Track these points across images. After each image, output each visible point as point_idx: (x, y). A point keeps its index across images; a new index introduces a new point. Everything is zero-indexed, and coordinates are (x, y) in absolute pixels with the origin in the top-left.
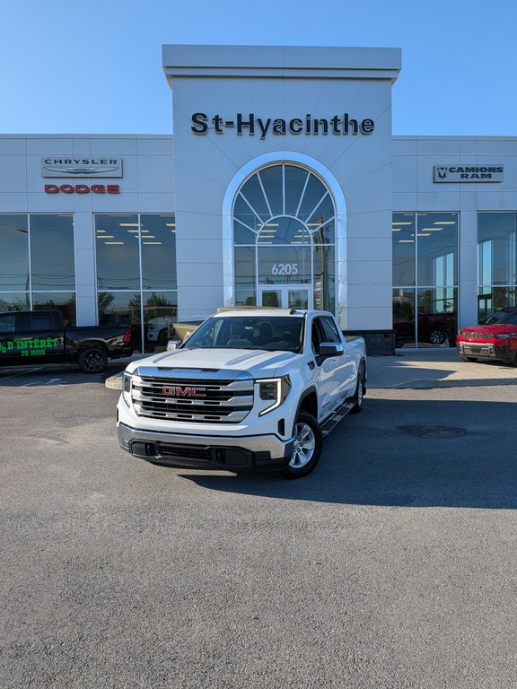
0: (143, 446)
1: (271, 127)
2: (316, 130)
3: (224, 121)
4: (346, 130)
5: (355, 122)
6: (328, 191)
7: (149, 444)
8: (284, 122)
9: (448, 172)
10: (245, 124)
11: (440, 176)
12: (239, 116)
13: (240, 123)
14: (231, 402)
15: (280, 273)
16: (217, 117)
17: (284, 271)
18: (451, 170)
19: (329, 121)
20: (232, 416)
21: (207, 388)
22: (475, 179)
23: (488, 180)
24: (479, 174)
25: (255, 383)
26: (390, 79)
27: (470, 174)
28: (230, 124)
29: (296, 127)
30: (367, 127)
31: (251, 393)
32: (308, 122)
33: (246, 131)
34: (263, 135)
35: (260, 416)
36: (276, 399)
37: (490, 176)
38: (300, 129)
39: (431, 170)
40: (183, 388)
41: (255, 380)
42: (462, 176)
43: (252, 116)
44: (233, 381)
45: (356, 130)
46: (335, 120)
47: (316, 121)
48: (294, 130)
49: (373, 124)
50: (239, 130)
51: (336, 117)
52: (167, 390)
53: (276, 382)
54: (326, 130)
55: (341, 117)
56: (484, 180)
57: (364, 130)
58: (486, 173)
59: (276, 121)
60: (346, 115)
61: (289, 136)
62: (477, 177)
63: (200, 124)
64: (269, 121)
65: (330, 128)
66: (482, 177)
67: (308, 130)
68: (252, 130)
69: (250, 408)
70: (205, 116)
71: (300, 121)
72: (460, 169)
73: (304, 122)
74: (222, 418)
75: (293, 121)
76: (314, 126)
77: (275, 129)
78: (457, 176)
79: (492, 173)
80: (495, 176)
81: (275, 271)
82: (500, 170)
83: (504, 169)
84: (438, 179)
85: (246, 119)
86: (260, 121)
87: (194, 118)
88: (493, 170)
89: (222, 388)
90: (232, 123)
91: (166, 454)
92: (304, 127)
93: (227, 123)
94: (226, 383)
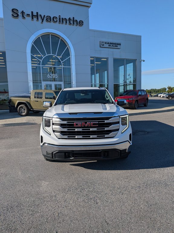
0: (64, 154)
1: (45, 19)
2: (63, 22)
3: (26, 13)
4: (74, 24)
5: (77, 21)
6: (68, 46)
7: (67, 153)
8: (50, 17)
9: (104, 44)
10: (35, 16)
11: (102, 45)
12: (32, 12)
13: (33, 15)
14: (111, 127)
15: (51, 77)
16: (23, 11)
17: (52, 77)
18: (106, 43)
19: (67, 19)
20: (111, 134)
21: (99, 122)
22: (113, 47)
23: (116, 47)
24: (114, 45)
25: (120, 118)
26: (88, 6)
27: (111, 45)
28: (28, 15)
29: (55, 20)
30: (81, 23)
31: (118, 123)
32: (60, 18)
33: (35, 19)
34: (42, 21)
35: (122, 133)
36: (127, 125)
37: (117, 46)
38: (57, 21)
39: (99, 43)
40: (86, 123)
41: (120, 116)
42: (109, 46)
43: (37, 13)
44: (111, 117)
45: (77, 24)
46: (70, 19)
47: (63, 18)
48: (54, 21)
49: (83, 23)
50: (33, 18)
51: (70, 18)
52: (77, 124)
53: (127, 117)
54: (66, 23)
55: (72, 18)
56: (115, 47)
57: (80, 24)
58: (116, 45)
59: (47, 16)
60: (74, 18)
61: (52, 23)
62: (114, 46)
63: (15, 13)
64: (44, 16)
65: (68, 22)
66: (115, 46)
67: (60, 22)
68: (38, 19)
69: (118, 130)
70: (17, 10)
71: (57, 18)
72: (108, 43)
73: (58, 18)
74: (106, 136)
75: (54, 17)
76: (62, 20)
77: (47, 19)
78: (107, 45)
79: (118, 45)
80: (119, 47)
81: (49, 76)
82: (120, 44)
83: (121, 44)
84: (101, 46)
85: (35, 14)
86: (41, 15)
87: (13, 10)
88: (118, 44)
89: (106, 121)
90: (29, 15)
91: (76, 157)
92: (58, 20)
93: (27, 15)
94: (108, 119)
